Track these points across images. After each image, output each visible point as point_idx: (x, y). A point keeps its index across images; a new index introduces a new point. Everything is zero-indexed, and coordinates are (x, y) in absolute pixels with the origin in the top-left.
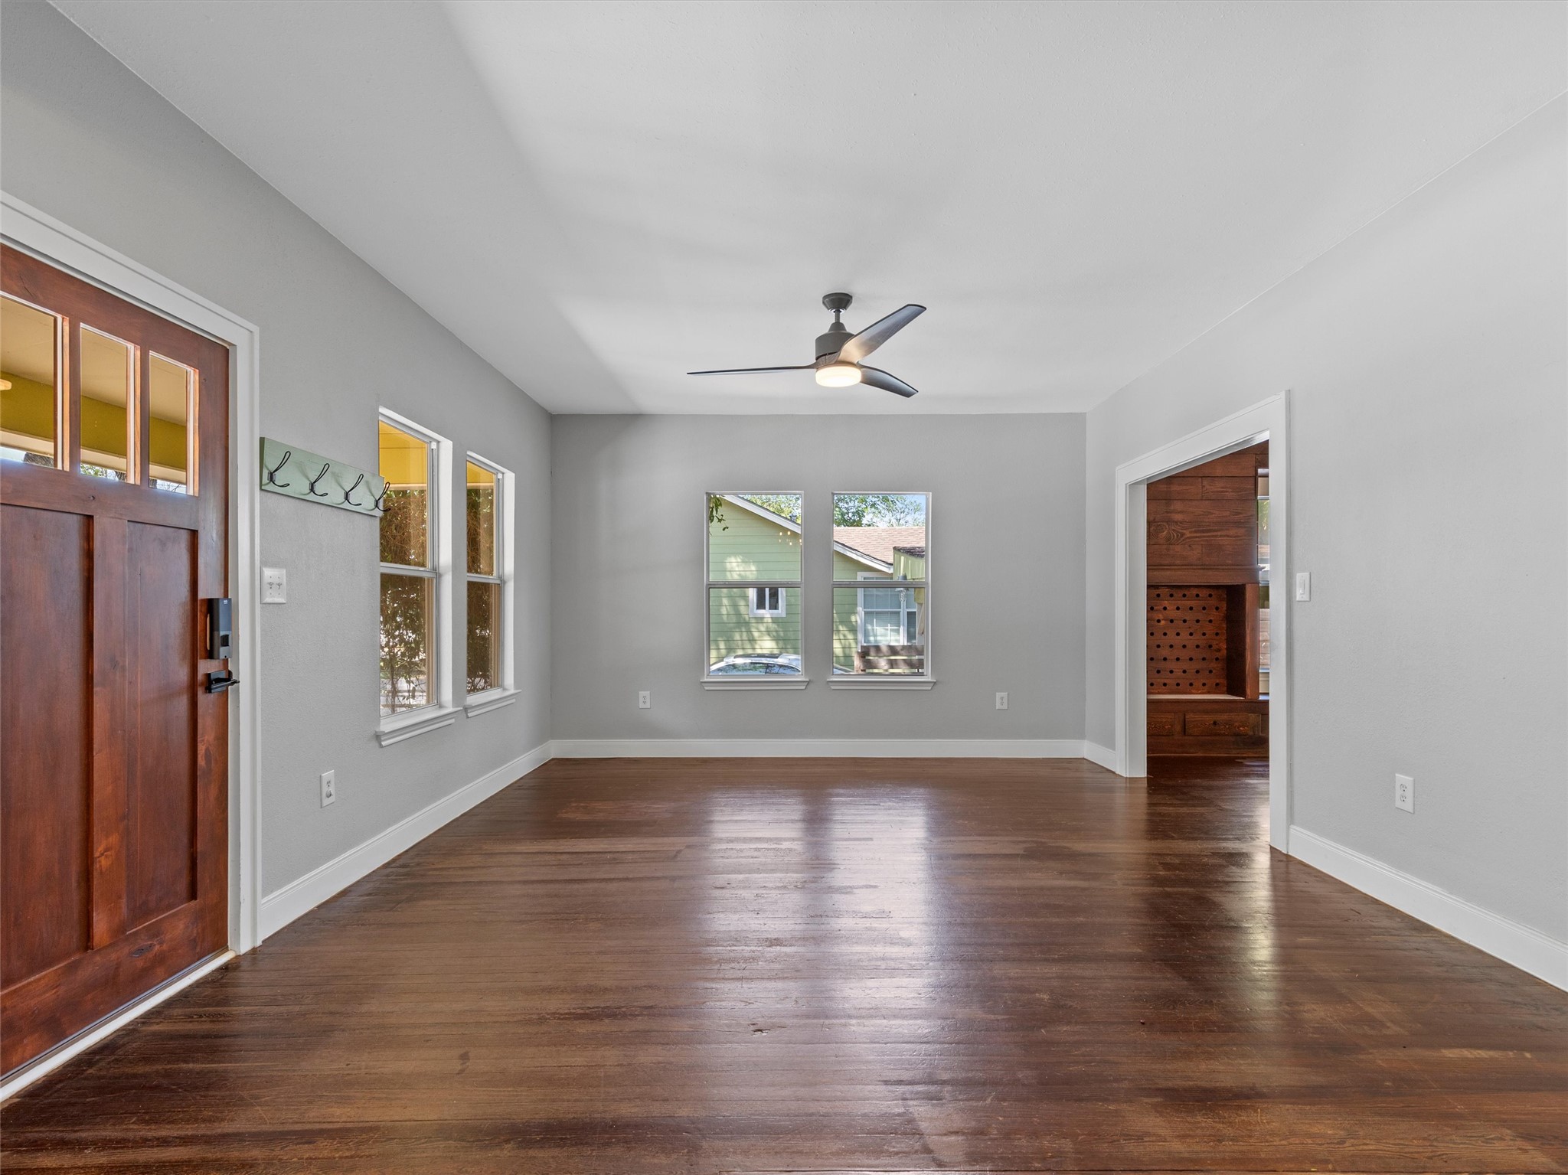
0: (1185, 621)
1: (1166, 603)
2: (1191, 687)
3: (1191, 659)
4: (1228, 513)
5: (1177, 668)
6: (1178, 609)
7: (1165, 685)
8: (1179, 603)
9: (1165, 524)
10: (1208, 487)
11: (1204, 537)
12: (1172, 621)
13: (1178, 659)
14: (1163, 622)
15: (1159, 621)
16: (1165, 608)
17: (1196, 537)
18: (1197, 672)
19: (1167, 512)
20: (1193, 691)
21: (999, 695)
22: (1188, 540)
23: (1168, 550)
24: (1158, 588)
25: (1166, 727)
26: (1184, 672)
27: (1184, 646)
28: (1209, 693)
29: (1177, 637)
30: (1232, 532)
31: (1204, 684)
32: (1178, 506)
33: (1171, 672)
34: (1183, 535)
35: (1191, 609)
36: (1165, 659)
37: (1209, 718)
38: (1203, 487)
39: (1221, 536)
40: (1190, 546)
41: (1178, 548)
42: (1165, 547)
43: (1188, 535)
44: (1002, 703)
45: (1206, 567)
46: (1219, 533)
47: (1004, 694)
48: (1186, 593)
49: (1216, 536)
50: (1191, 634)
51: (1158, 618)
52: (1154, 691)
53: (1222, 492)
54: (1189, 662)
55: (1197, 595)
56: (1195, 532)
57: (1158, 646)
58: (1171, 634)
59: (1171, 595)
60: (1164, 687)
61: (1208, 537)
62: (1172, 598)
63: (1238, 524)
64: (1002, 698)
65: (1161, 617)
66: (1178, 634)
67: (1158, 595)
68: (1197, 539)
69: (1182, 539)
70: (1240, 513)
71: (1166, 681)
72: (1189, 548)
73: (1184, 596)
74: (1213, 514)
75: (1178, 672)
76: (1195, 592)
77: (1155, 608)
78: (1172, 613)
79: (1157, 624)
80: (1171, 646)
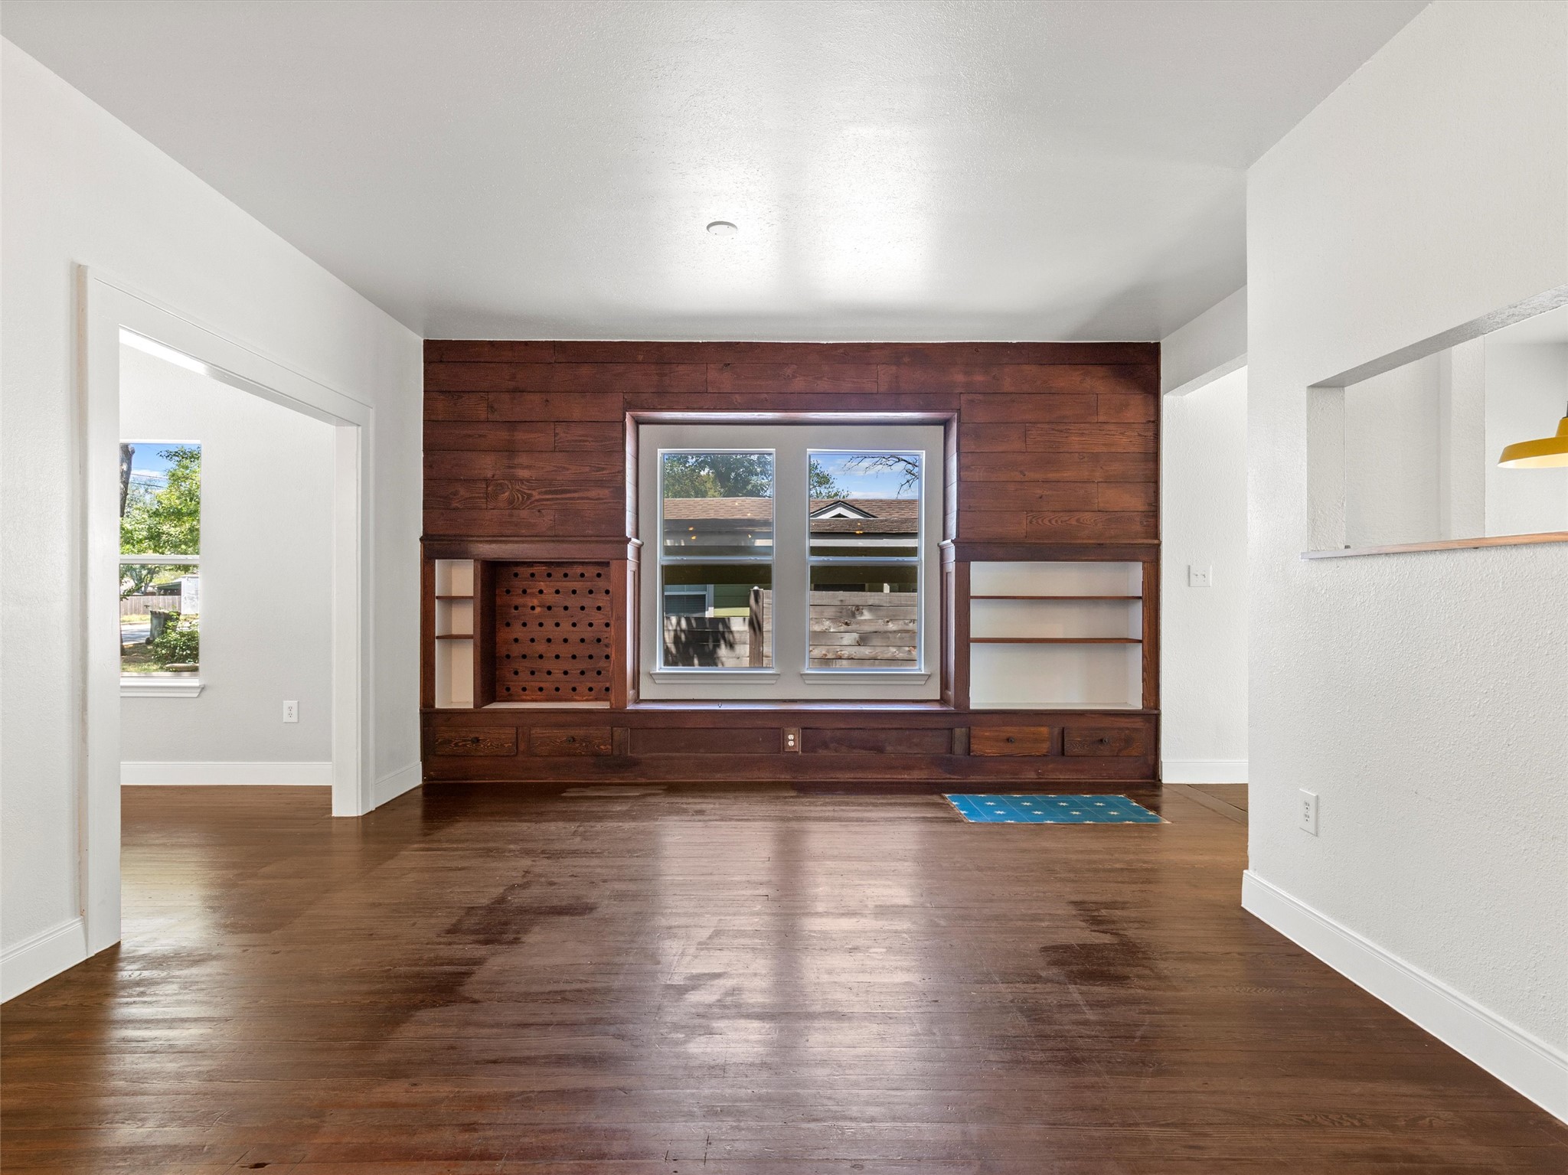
0: (566, 608)
1: (542, 585)
2: (574, 693)
3: (574, 657)
4: (587, 469)
5: (557, 668)
6: (557, 592)
7: (541, 689)
8: (559, 585)
9: (506, 482)
10: (562, 435)
11: (557, 499)
12: (549, 608)
13: (557, 657)
14: (538, 610)
15: (533, 608)
16: (541, 592)
17: (548, 500)
18: (582, 673)
19: (510, 467)
20: (577, 698)
21: (287, 703)
22: (536, 503)
23: (511, 515)
24: (532, 566)
25: (506, 745)
26: (566, 673)
27: (566, 640)
28: (596, 699)
29: (556, 628)
30: (593, 493)
31: (591, 689)
32: (523, 459)
33: (549, 673)
34: (530, 496)
35: (574, 592)
36: (541, 657)
37: (562, 734)
38: (556, 435)
39: (579, 498)
40: (539, 511)
41: (524, 513)
42: (507, 512)
43: (537, 497)
44: (290, 715)
45: (557, 539)
46: (576, 495)
47: (294, 703)
48: (567, 572)
49: (573, 499)
50: (574, 625)
51: (531, 605)
52: (528, 698)
53: (580, 441)
54: (571, 660)
55: (582, 575)
56: (546, 493)
57: (532, 640)
58: (549, 624)
59: (549, 575)
60: (539, 693)
61: (563, 499)
62: (550, 579)
63: (600, 483)
64: (290, 708)
65: (535, 602)
66: (557, 625)
67: (533, 575)
68: (548, 502)
69: (529, 502)
70: (603, 469)
71: (542, 685)
72: (537, 513)
73: (566, 575)
74: (568, 469)
75: (558, 674)
76: (579, 570)
77: (528, 591)
78: (549, 597)
79: (532, 612)
80: (549, 640)
